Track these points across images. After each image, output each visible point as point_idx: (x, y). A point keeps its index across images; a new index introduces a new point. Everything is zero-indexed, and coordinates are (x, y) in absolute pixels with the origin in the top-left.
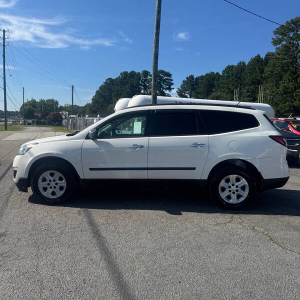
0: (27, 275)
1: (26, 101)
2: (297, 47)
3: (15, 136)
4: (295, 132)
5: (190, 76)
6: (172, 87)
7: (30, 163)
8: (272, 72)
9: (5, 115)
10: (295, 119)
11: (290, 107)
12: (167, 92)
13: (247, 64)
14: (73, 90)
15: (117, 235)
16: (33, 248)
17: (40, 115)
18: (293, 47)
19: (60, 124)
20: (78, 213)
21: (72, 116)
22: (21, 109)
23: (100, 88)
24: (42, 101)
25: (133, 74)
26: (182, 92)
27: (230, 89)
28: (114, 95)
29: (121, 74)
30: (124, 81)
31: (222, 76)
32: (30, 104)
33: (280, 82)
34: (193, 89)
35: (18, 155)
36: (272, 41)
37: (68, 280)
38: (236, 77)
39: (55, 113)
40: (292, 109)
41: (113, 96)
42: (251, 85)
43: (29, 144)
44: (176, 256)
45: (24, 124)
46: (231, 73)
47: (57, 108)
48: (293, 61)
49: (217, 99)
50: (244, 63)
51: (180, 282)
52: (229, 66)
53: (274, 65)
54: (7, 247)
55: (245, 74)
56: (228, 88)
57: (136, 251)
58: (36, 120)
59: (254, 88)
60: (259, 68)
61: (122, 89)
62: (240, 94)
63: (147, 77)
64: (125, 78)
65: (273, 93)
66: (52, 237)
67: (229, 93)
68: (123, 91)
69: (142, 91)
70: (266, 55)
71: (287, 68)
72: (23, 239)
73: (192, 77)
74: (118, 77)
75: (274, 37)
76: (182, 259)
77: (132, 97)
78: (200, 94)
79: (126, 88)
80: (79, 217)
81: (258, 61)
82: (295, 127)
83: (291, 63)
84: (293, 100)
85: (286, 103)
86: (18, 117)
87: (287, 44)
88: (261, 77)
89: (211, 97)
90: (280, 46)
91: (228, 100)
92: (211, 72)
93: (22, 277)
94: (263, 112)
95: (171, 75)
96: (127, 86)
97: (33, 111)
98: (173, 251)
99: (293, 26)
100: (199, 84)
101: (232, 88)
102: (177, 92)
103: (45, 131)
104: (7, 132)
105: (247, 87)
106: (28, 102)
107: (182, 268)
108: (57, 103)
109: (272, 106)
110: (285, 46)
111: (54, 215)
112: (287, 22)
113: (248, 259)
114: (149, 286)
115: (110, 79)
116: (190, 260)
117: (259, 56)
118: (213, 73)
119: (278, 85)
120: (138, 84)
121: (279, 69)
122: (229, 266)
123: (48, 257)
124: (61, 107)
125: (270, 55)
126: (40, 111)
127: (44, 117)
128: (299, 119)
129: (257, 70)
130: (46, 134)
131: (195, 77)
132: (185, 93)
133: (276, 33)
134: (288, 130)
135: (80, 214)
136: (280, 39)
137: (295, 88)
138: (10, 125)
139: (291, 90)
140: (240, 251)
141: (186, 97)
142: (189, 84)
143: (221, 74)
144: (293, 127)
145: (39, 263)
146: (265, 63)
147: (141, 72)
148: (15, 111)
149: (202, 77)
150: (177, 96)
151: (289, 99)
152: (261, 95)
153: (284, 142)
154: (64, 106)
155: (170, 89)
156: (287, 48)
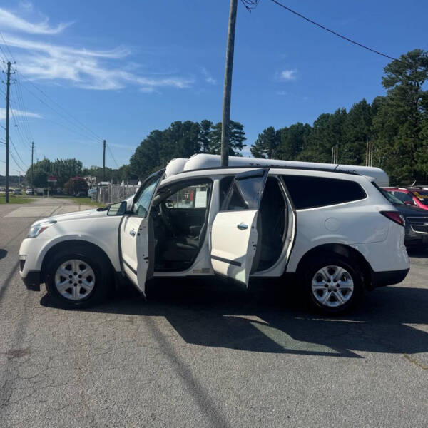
0: (70, 409)
1: (35, 162)
2: (416, 90)
3: (21, 211)
4: (422, 206)
5: (268, 129)
6: (244, 143)
7: (44, 249)
8: (383, 124)
9: (7, 180)
10: (421, 188)
11: (410, 172)
12: (237, 150)
13: (348, 112)
14: (105, 147)
15: (189, 352)
16: (73, 371)
17: (56, 181)
18: (411, 90)
19: (85, 194)
20: (130, 321)
21: (103, 183)
22: (28, 172)
23: (142, 143)
24: (59, 162)
25: (189, 125)
26: (258, 150)
27: (325, 147)
28: (162, 153)
29: (172, 125)
30: (177, 134)
31: (313, 129)
32: (42, 167)
33: (395, 138)
34: (273, 146)
35: (28, 237)
36: (382, 80)
37: (130, 414)
38: (333, 130)
39: (77, 178)
40: (412, 175)
41: (160, 155)
42: (354, 142)
43: (44, 223)
44: (277, 381)
45: (32, 194)
46: (325, 125)
47: (80, 172)
48: (412, 109)
49: (307, 161)
50: (344, 111)
51: (288, 417)
52: (323, 114)
53: (386, 114)
54: (35, 368)
55: (346, 126)
56: (322, 146)
57: (220, 374)
58: (49, 188)
59: (358, 146)
60: (364, 118)
61: (172, 146)
62: (340, 153)
63: (208, 129)
64: (177, 131)
65: (385, 152)
66: (98, 355)
67: (323, 152)
68: (174, 148)
69: (202, 149)
70: (374, 101)
71: (404, 119)
72: (56, 358)
73: (271, 130)
74: (167, 128)
75: (385, 76)
76: (287, 384)
77: (189, 157)
78: (283, 153)
79: (178, 145)
80: (131, 326)
81: (363, 109)
82: (422, 200)
83: (409, 111)
84: (413, 162)
85: (403, 166)
86: (23, 184)
87: (403, 86)
88: (369, 130)
89: (298, 158)
90: (393, 88)
91: (322, 162)
92: (298, 123)
93: (62, 411)
94: (371, 179)
95: (242, 126)
96: (180, 141)
97: (46, 175)
98: (273, 375)
99: (410, 61)
100: (282, 140)
101: (328, 145)
102: (251, 150)
103: (64, 204)
104: (9, 206)
105: (349, 144)
106: (39, 163)
107: (288, 397)
108: (80, 164)
109: (385, 170)
110: (400, 89)
111: (96, 323)
112: (403, 56)
113: (379, 385)
114: (245, 422)
115: (156, 132)
116: (297, 385)
117: (364, 102)
118: (300, 125)
119: (392, 142)
120: (196, 139)
121: (393, 119)
122: (354, 394)
123: (97, 384)
124: (86, 170)
125: (379, 100)
126: (55, 176)
127: (61, 184)
128: (426, 189)
129: (362, 120)
130: (66, 208)
131: (276, 130)
132: (262, 152)
133: (387, 70)
134: (413, 204)
135: (131, 321)
136: (393, 79)
137: (415, 145)
138: (12, 196)
139: (410, 149)
140: (366, 373)
141: (264, 157)
142: (267, 140)
143: (312, 126)
144: (419, 200)
145: (85, 391)
146: (373, 111)
147: (200, 123)
148: (18, 175)
149: (286, 129)
150: (251, 155)
151: (408, 161)
152: (368, 155)
153: (401, 220)
154: (89, 168)
155: (240, 146)
156: (403, 91)
